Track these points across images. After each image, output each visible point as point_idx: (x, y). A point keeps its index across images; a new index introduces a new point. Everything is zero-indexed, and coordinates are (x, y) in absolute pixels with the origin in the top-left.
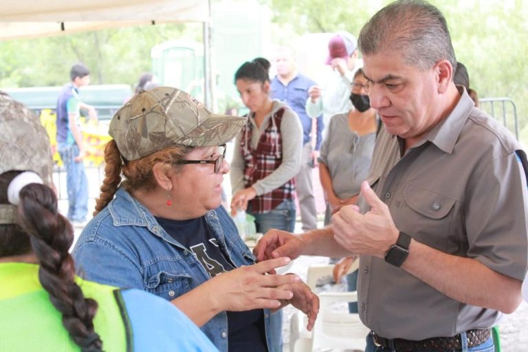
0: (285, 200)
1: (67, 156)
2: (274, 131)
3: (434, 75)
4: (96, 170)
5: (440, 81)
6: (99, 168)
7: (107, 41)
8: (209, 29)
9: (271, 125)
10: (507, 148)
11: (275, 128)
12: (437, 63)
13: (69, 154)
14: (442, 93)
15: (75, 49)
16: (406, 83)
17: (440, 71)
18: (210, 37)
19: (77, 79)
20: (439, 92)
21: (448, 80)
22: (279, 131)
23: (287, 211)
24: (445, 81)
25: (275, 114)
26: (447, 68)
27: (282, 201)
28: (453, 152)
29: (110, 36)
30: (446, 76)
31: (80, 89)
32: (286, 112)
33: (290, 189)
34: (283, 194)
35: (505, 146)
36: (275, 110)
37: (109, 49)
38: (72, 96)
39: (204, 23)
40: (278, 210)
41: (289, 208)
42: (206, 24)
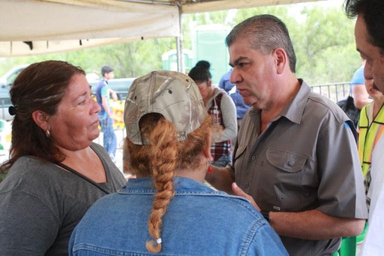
0: (224, 154)
1: (104, 124)
2: (215, 109)
3: (273, 59)
4: (122, 131)
5: (278, 65)
6: (123, 130)
7: (136, 51)
8: (180, 41)
9: (213, 105)
10: (338, 120)
11: (216, 107)
12: (274, 50)
13: (105, 122)
14: (280, 73)
15: (117, 56)
16: (251, 63)
17: (278, 57)
18: (181, 46)
19: (106, 74)
20: (278, 73)
21: (284, 64)
22: (219, 109)
23: (225, 162)
24: (282, 64)
25: (216, 97)
26: (282, 55)
27: (222, 156)
28: (302, 122)
29: (137, 48)
30: (282, 61)
31: (109, 81)
32: (223, 96)
33: (227, 147)
34: (223, 150)
35: (337, 118)
36: (216, 95)
37: (137, 56)
38: (104, 85)
39: (176, 38)
40: (219, 161)
41: (227, 160)
42: (178, 39)
